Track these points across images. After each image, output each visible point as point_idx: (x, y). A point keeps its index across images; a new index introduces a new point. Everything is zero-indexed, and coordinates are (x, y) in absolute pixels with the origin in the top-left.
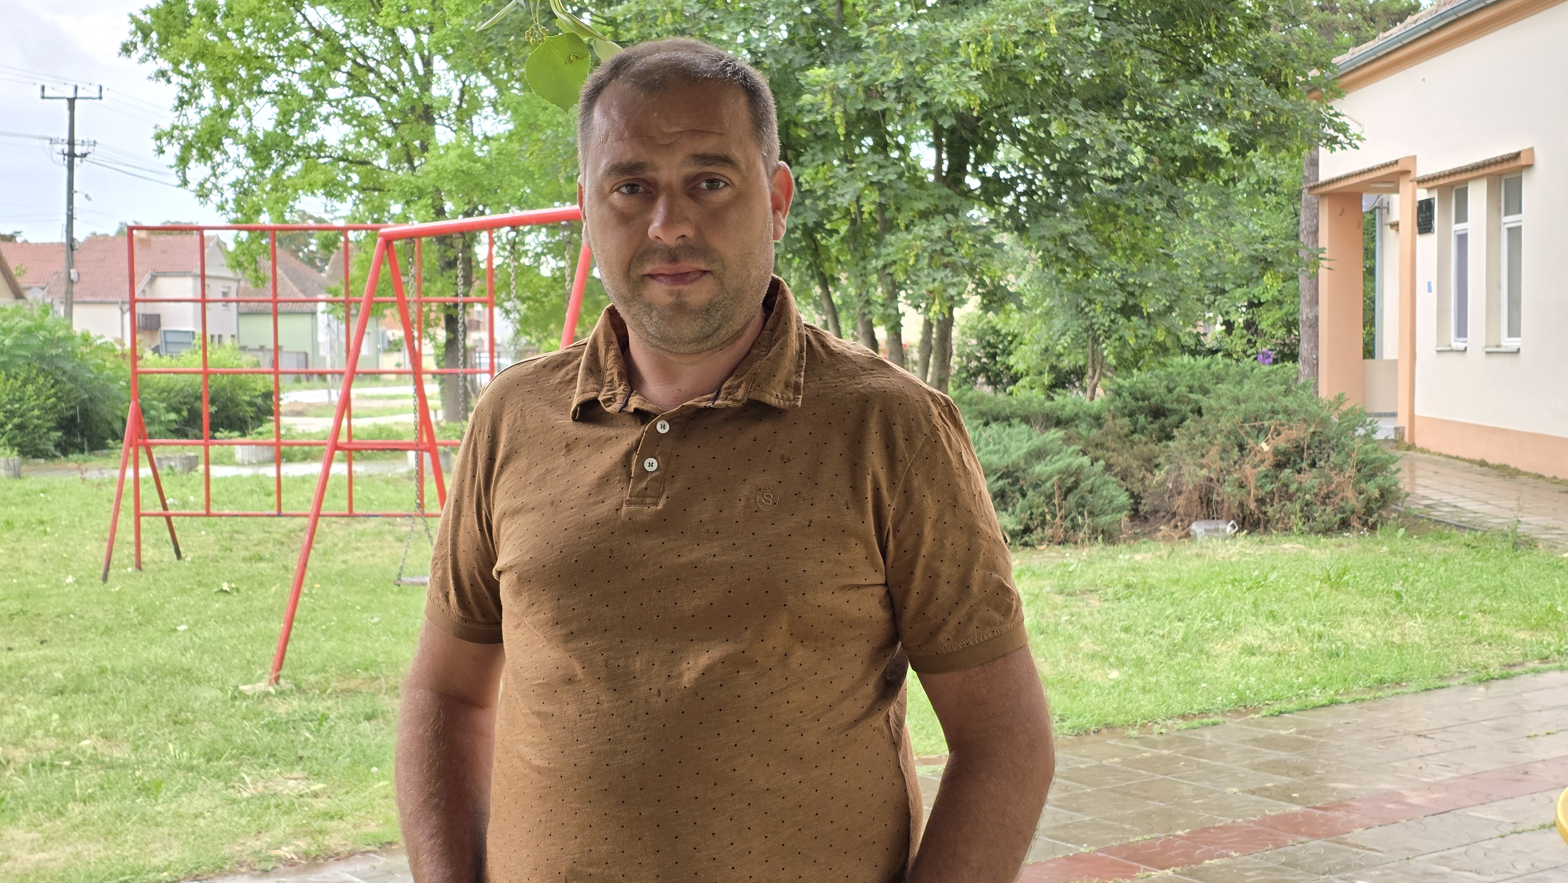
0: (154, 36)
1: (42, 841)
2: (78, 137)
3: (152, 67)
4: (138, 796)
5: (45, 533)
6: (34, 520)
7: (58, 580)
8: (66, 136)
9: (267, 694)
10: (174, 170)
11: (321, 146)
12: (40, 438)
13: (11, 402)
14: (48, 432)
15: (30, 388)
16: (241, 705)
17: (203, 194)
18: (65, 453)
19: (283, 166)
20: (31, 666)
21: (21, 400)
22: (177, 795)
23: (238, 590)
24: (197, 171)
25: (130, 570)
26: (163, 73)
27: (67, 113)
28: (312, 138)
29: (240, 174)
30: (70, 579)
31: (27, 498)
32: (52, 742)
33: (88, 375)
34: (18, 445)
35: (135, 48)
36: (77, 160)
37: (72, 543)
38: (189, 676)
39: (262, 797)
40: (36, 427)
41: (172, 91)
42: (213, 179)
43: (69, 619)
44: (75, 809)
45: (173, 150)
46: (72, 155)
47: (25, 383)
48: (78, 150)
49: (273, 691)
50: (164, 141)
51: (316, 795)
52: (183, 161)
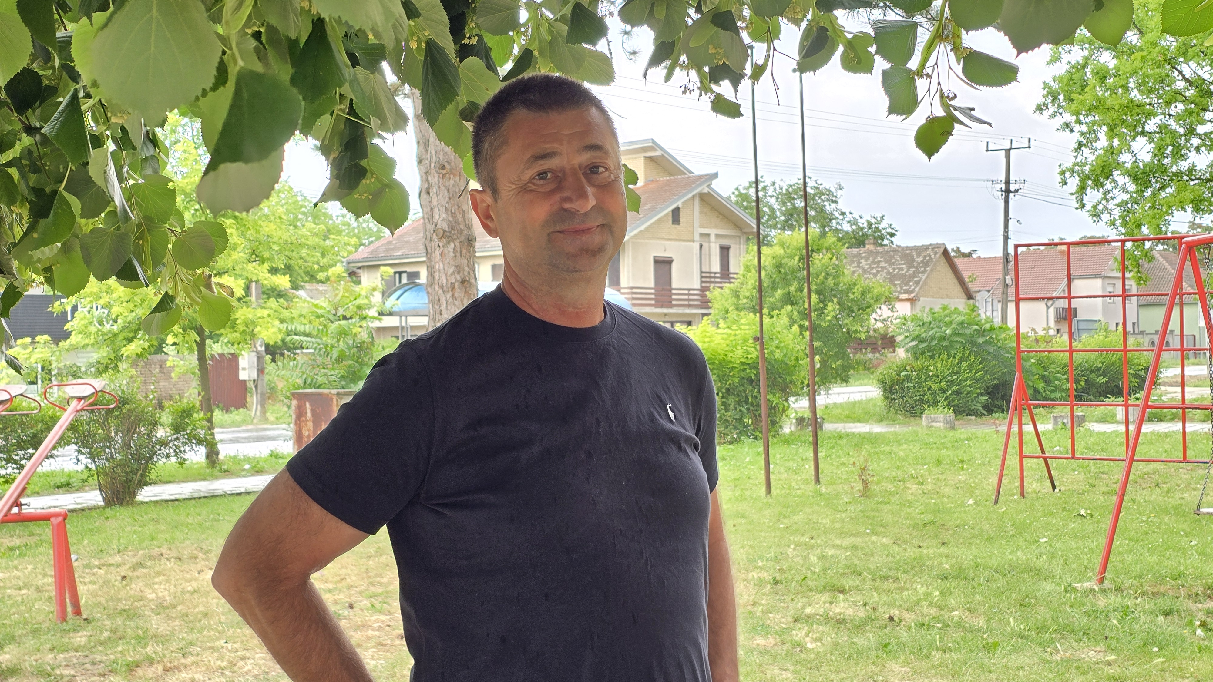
0: (1061, 97)
1: (910, 674)
2: (1012, 178)
3: (1059, 121)
4: (981, 651)
5: (963, 469)
6: (956, 459)
7: (963, 502)
8: (1003, 178)
9: (1092, 590)
10: (1074, 197)
11: (1191, 170)
12: (972, 401)
13: (950, 374)
14: (978, 397)
15: (964, 364)
16: (1070, 597)
17: (1096, 215)
18: (990, 412)
19: (1160, 189)
20: (930, 559)
21: (958, 373)
22: (1010, 653)
23: (1092, 516)
24: (1092, 196)
25: (1016, 497)
26: (1067, 125)
27: (1004, 161)
28: (1184, 165)
29: (1126, 197)
30: (971, 502)
31: (957, 443)
32: (933, 611)
33: (1007, 355)
34: (953, 406)
35: (1047, 107)
36: (1011, 195)
37: (980, 476)
38: (1038, 574)
39: (1069, 660)
40: (968, 393)
41: (1072, 139)
42: (1104, 202)
43: (964, 529)
44: (937, 656)
45: (1074, 182)
46: (1007, 191)
47: (961, 361)
48: (1012, 187)
49: (1097, 589)
50: (1067, 175)
51: (1109, 664)
52: (1082, 189)
